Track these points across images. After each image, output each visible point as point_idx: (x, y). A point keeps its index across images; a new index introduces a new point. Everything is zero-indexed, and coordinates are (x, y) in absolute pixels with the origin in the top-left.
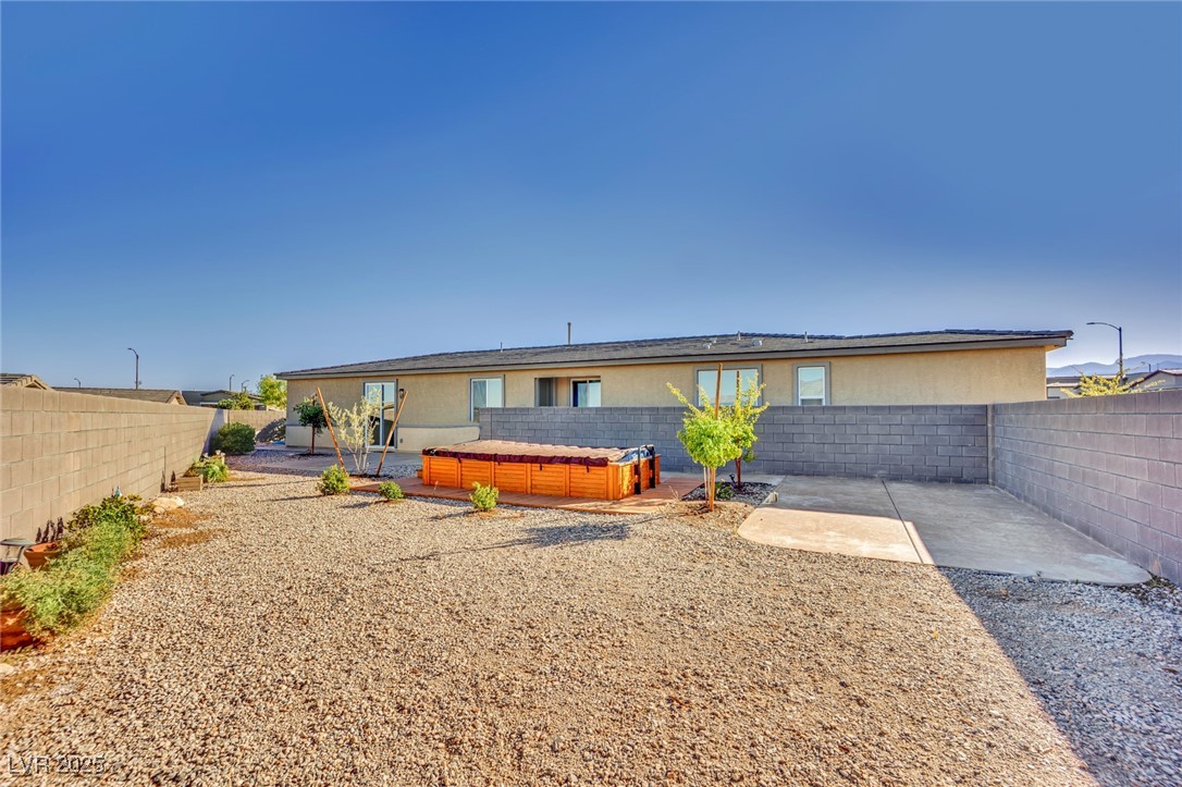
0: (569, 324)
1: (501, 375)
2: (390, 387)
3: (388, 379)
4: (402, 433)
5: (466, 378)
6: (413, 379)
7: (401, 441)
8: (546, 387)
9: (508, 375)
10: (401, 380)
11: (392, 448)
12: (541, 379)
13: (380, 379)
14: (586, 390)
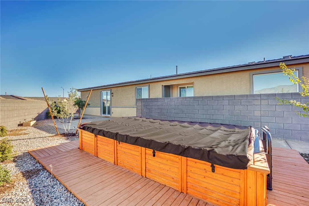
0: (177, 66)
1: (148, 85)
2: (109, 92)
3: (108, 89)
4: (113, 110)
5: (134, 87)
6: (116, 89)
7: (113, 113)
8: (168, 89)
9: (151, 84)
10: (113, 89)
11: (109, 116)
12: (165, 86)
13: (106, 90)
14: (185, 91)
